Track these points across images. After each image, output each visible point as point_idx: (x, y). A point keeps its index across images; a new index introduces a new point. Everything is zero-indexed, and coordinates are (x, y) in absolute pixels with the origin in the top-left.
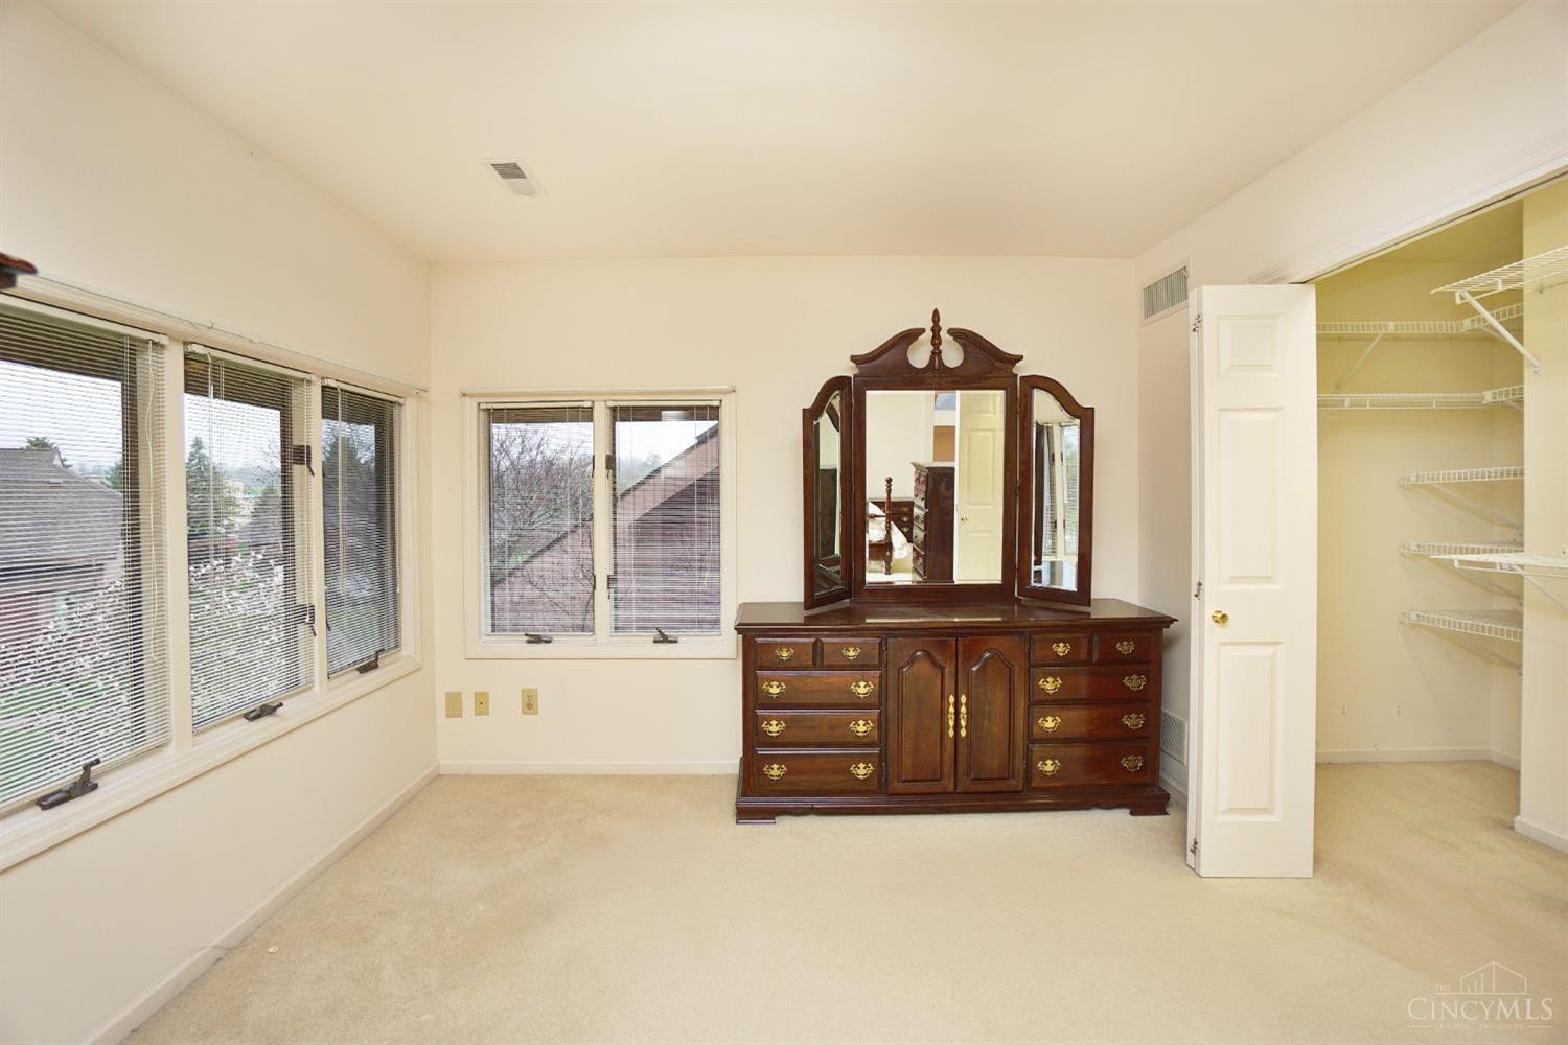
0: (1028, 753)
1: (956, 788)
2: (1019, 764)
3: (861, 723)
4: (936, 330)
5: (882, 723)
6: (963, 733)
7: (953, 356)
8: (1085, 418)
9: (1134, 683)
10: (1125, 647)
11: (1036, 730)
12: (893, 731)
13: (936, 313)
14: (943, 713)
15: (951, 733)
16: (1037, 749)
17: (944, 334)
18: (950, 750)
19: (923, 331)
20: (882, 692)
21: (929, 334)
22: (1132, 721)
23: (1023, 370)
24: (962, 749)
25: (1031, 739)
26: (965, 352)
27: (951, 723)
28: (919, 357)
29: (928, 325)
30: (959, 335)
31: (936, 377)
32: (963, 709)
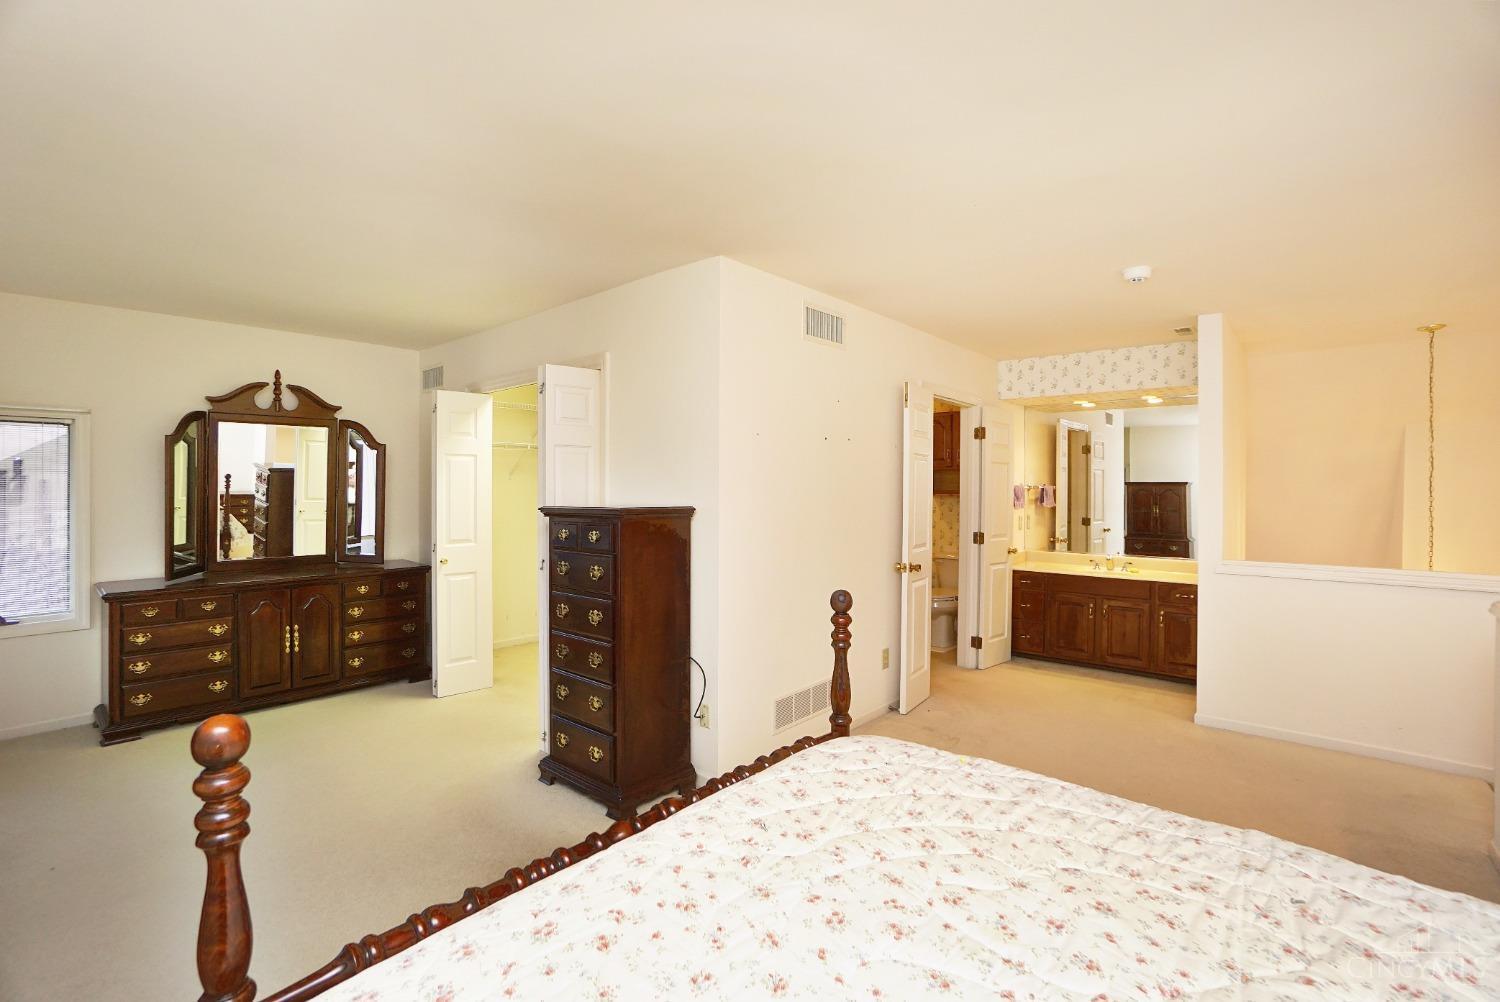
0: (342, 655)
1: (292, 686)
2: (337, 662)
3: (218, 653)
4: (277, 384)
5: (235, 653)
6: (297, 649)
7: (289, 402)
8: (380, 449)
9: (410, 605)
10: (403, 586)
11: (347, 641)
12: (243, 655)
13: (277, 373)
14: (282, 639)
15: (288, 650)
16: (347, 652)
17: (283, 388)
18: (287, 660)
19: (268, 384)
20: (234, 631)
21: (272, 387)
22: (408, 628)
23: (340, 416)
24: (296, 660)
25: (344, 647)
26: (300, 400)
27: (288, 644)
28: (264, 400)
29: (271, 380)
30: (296, 390)
31: (275, 416)
32: (296, 634)
